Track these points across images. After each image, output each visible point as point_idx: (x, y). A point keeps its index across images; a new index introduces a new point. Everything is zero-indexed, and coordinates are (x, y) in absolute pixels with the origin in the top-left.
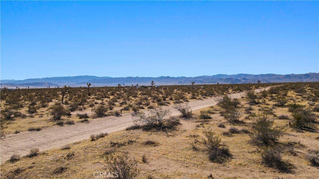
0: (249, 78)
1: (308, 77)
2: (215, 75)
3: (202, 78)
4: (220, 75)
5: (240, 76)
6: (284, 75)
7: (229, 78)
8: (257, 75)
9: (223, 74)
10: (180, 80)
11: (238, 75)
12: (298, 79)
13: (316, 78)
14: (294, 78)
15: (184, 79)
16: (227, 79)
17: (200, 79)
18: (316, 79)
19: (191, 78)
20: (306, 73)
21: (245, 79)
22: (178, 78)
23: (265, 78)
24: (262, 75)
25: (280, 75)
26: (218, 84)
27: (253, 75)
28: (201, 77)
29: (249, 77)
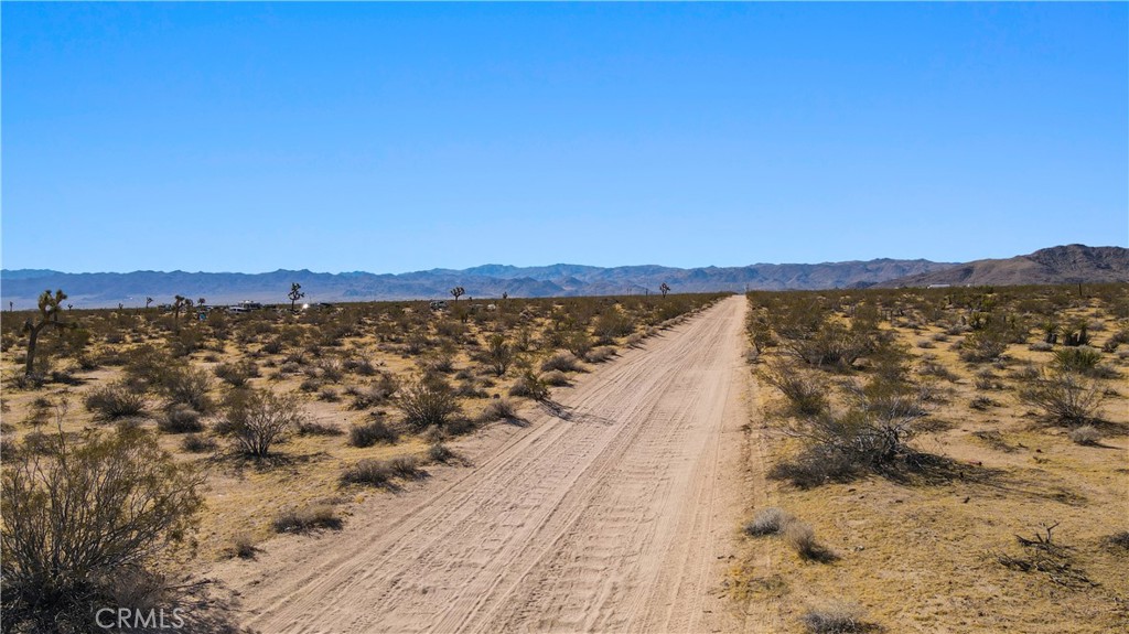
0: (587, 278)
1: (752, 277)
2: (474, 269)
3: (428, 279)
4: (491, 268)
5: (559, 273)
6: (690, 270)
7: (522, 277)
8: (611, 269)
9: (501, 266)
10: (351, 285)
11: (549, 267)
12: (726, 281)
13: (775, 280)
14: (717, 277)
15: (367, 281)
16: (516, 280)
17: (422, 281)
18: (776, 283)
19: (390, 276)
20: (748, 265)
21: (573, 281)
22: (341, 275)
23: (635, 280)
24: (626, 270)
25: (679, 270)
26: (505, 297)
27: (598, 269)
28: (425, 272)
29: (585, 275)
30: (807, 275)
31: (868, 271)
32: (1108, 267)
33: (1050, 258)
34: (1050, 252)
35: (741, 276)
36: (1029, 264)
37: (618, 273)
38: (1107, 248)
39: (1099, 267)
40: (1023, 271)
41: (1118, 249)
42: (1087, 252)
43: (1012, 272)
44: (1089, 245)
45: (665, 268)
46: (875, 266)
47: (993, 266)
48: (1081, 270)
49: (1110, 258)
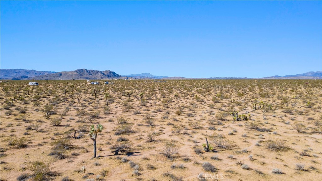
31: (16, 72)
32: (92, 75)
33: (80, 72)
34: (79, 70)
36: (76, 73)
38: (91, 70)
39: (90, 74)
40: (75, 75)
41: (93, 70)
42: (87, 71)
43: (72, 75)
44: (87, 69)
46: (18, 71)
47: (67, 73)
48: (87, 75)
49: (92, 72)
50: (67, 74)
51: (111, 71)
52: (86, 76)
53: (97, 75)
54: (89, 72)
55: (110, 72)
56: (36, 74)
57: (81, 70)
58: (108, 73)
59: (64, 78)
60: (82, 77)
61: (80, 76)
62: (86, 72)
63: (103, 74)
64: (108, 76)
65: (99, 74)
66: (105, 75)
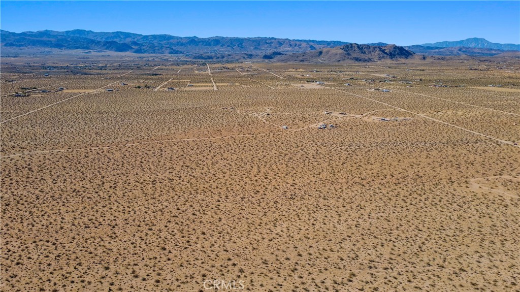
30: (242, 44)
31: (267, 43)
32: (365, 53)
35: (213, 43)
37: (151, 38)
39: (362, 52)
42: (358, 46)
44: (359, 44)
45: (173, 37)
46: (270, 41)
47: (329, 51)
48: (357, 54)
49: (365, 49)
50: (330, 53)
51: (397, 45)
52: (355, 55)
53: (373, 53)
54: (361, 48)
55: (395, 47)
56: (291, 45)
57: (350, 46)
58: (392, 50)
59: (324, 59)
60: (349, 57)
61: (347, 56)
62: (356, 48)
63: (383, 51)
64: (390, 55)
65: (377, 52)
66: (386, 53)
